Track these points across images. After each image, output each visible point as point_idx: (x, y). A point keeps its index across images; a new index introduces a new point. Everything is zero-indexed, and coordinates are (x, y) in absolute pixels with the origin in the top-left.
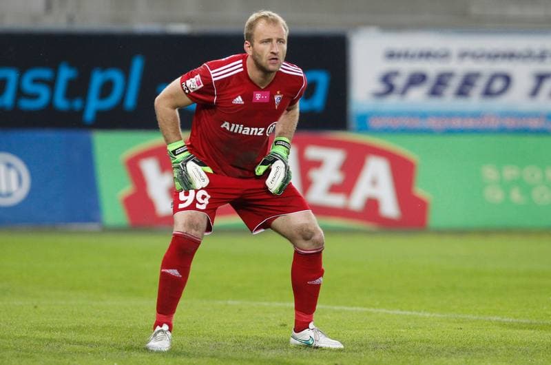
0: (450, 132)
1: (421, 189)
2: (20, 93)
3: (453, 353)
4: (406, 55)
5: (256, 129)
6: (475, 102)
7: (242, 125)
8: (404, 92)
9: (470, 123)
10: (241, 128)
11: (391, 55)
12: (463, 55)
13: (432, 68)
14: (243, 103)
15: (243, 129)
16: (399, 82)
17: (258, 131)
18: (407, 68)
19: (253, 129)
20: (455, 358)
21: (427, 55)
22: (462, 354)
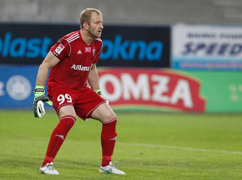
0: (215, 70)
1: (203, 95)
2: (27, 50)
3: (216, 168)
4: (196, 36)
5: (87, 67)
6: (226, 57)
7: (81, 66)
8: (195, 52)
9: (224, 66)
10: (80, 67)
11: (190, 36)
12: (222, 36)
13: (208, 42)
14: (81, 53)
15: (81, 68)
16: (193, 48)
17: (88, 69)
18: (196, 41)
19: (85, 67)
20: (217, 169)
21: (206, 36)
22: (220, 168)
